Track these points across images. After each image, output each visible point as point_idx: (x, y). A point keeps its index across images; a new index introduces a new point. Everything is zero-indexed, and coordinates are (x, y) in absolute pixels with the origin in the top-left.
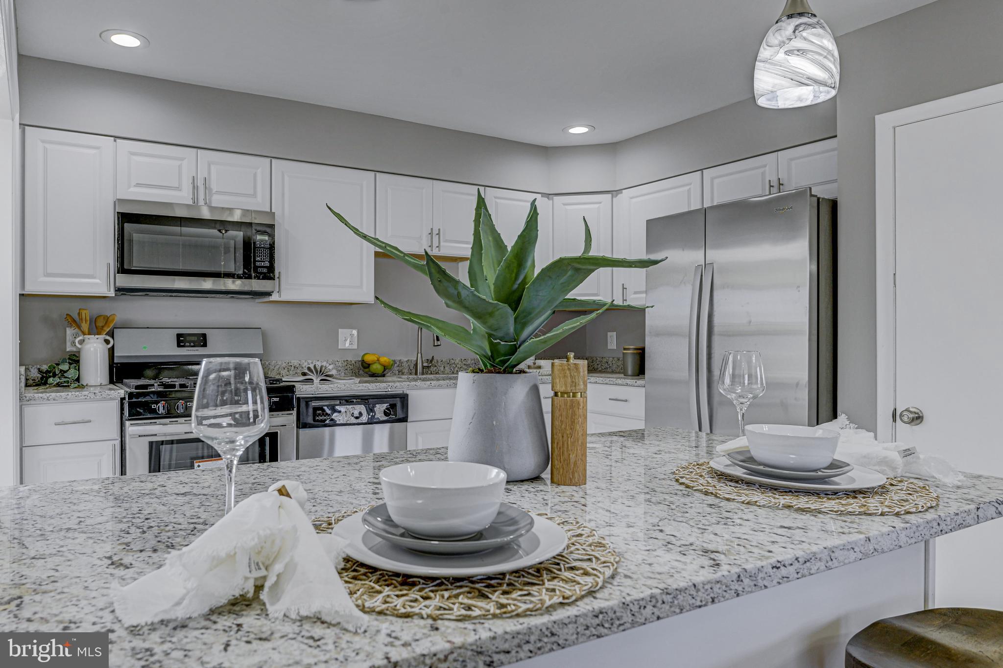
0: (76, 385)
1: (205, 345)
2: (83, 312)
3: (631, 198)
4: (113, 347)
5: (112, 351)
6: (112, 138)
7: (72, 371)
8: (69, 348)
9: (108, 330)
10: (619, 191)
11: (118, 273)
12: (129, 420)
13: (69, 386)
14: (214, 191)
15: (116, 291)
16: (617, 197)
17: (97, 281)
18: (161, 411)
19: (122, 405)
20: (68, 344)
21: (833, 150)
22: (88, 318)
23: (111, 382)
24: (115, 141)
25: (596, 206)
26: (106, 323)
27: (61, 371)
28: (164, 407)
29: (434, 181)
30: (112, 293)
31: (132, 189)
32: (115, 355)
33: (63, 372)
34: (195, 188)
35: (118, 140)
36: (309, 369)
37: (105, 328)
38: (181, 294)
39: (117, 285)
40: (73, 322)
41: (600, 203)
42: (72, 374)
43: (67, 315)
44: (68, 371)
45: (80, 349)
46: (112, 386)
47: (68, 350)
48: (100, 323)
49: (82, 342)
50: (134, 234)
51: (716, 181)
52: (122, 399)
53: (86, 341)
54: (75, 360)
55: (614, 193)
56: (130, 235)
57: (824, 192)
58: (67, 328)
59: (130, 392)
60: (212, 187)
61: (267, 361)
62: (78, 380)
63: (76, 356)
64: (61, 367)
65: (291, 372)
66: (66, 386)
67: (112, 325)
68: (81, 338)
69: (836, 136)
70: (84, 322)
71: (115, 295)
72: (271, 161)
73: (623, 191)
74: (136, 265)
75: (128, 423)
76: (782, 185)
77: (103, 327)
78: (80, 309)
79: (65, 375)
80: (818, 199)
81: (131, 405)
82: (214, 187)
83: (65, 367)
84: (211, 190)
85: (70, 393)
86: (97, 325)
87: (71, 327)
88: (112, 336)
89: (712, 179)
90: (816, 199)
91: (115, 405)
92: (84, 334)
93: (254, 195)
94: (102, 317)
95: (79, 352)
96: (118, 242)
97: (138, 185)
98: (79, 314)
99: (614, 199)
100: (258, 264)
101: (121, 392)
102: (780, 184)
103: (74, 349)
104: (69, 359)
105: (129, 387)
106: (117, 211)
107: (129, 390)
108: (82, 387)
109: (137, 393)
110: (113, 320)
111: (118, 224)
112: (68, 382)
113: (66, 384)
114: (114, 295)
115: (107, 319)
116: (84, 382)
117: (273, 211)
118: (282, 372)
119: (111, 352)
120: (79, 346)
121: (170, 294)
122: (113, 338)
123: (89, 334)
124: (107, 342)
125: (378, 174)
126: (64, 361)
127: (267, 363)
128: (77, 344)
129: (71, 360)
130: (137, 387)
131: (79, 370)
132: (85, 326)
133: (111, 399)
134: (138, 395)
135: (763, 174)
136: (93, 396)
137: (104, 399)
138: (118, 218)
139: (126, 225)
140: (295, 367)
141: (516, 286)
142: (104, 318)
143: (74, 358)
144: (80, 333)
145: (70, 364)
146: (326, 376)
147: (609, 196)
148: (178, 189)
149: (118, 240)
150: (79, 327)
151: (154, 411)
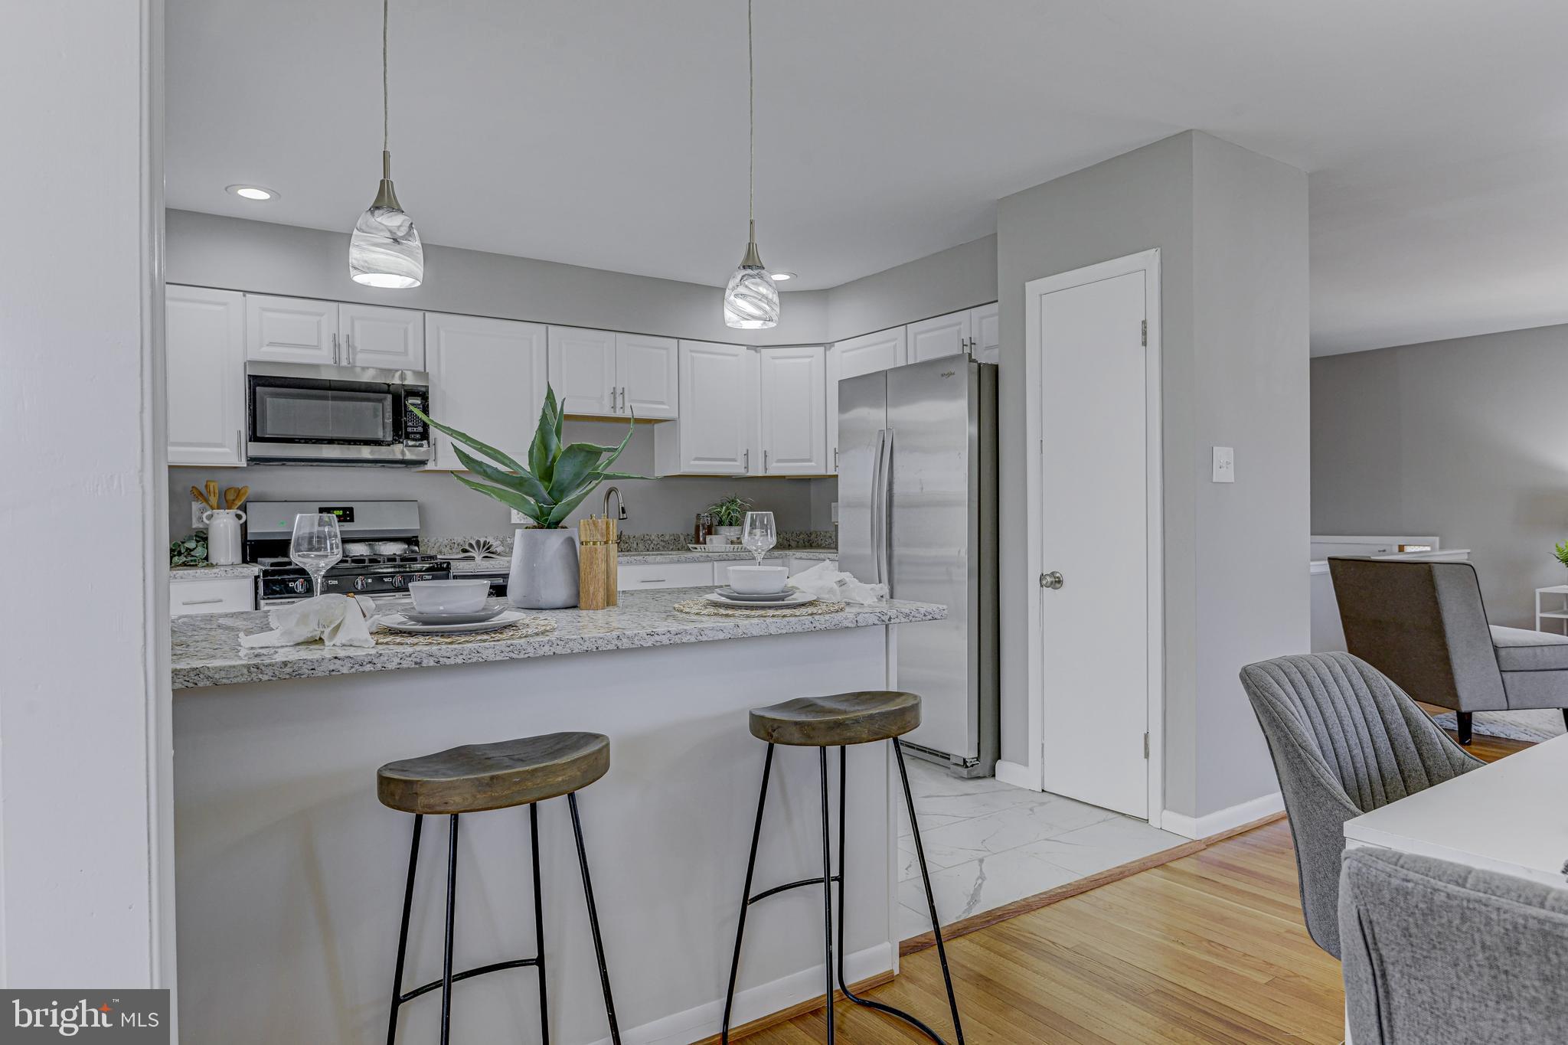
0: (205, 564)
1: (352, 520)
2: (212, 485)
3: (844, 352)
4: (246, 522)
5: (244, 527)
6: (242, 293)
7: (200, 549)
8: (196, 525)
9: (239, 504)
10: (832, 344)
11: (250, 441)
12: (264, 599)
13: (196, 565)
14: (358, 350)
15: (248, 460)
16: (831, 351)
17: (227, 450)
18: (300, 589)
19: (256, 583)
20: (194, 520)
21: (992, 315)
22: (217, 491)
23: (244, 561)
24: (244, 296)
25: (808, 360)
26: (237, 497)
27: (187, 549)
28: (302, 585)
29: (618, 334)
30: (244, 464)
31: (265, 349)
32: (248, 531)
33: (189, 550)
34: (336, 346)
35: (248, 295)
36: (471, 545)
37: (236, 502)
38: (322, 464)
39: (249, 454)
40: (200, 495)
41: (812, 357)
42: (199, 552)
43: (193, 487)
44: (194, 549)
45: (208, 525)
46: (245, 565)
47: (194, 527)
48: (231, 497)
49: (210, 517)
50: (269, 400)
51: (919, 337)
52: (257, 578)
53: (215, 516)
54: (202, 537)
55: (827, 346)
56: (262, 399)
57: (985, 357)
58: (193, 503)
59: (265, 570)
60: (356, 345)
61: (426, 538)
62: (207, 558)
63: (204, 533)
64: (186, 545)
65: (454, 551)
66: (193, 565)
67: (244, 499)
68: (209, 513)
69: (997, 301)
70: (212, 495)
71: (248, 465)
72: (424, 314)
73: (836, 344)
74: (270, 431)
75: (262, 602)
76: (974, 344)
77: (234, 500)
78: (207, 482)
79: (192, 553)
80: (979, 365)
81: (266, 583)
82: (359, 345)
83: (191, 545)
84: (354, 348)
85: (198, 571)
86: (227, 498)
87: (197, 501)
88: (244, 508)
89: (916, 334)
90: (976, 365)
91: (249, 584)
92: (213, 509)
93: (406, 353)
94: (233, 491)
95: (207, 529)
96: (249, 408)
97: (271, 344)
98: (206, 486)
99: (827, 352)
100: (409, 430)
101: (255, 569)
102: (971, 344)
103: (201, 526)
104: (196, 536)
105: (264, 565)
106: (248, 373)
107: (264, 568)
108: (212, 566)
109: (272, 570)
110: (245, 493)
111: (250, 388)
112: (195, 561)
113: (194, 563)
114: (245, 465)
115: (239, 493)
116: (213, 560)
117: (427, 371)
118: (443, 550)
119: (244, 529)
120: (207, 522)
121: (310, 464)
122: (246, 513)
123: (219, 508)
124: (239, 517)
125: (550, 327)
126: (190, 539)
127: (426, 540)
128: (205, 520)
129: (199, 537)
130: (272, 565)
131: (207, 548)
132: (214, 500)
133: (244, 577)
134: (274, 573)
135: (959, 332)
136: (224, 574)
137: (237, 577)
138: (250, 381)
139: (258, 389)
140: (458, 545)
141: (549, 464)
142: (235, 492)
143: (202, 535)
144: (208, 507)
145: (198, 541)
146: (489, 552)
147: (822, 349)
148: (317, 347)
149: (249, 406)
150: (206, 500)
151: (292, 591)
